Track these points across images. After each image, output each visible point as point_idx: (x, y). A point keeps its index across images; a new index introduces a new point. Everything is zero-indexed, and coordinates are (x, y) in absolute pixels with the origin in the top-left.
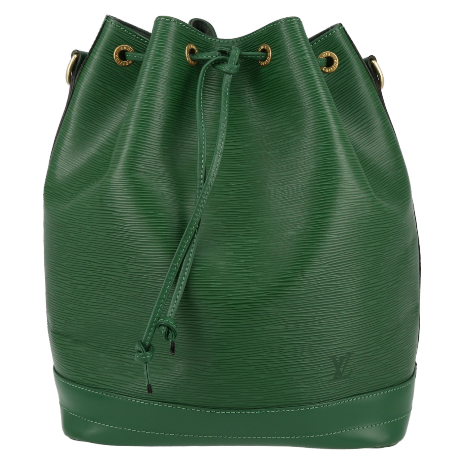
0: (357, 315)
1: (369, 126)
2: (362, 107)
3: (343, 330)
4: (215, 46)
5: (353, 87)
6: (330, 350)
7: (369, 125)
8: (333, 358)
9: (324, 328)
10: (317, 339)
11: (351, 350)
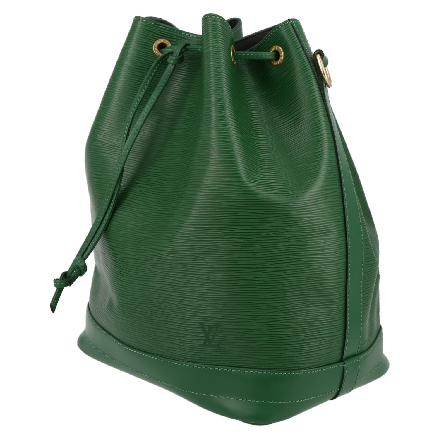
0: (225, 290)
1: (299, 118)
2: (297, 99)
3: (211, 301)
4: (192, 40)
5: (292, 79)
6: (199, 316)
7: (300, 116)
8: (202, 324)
9: (194, 295)
10: (188, 304)
11: (219, 322)
